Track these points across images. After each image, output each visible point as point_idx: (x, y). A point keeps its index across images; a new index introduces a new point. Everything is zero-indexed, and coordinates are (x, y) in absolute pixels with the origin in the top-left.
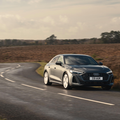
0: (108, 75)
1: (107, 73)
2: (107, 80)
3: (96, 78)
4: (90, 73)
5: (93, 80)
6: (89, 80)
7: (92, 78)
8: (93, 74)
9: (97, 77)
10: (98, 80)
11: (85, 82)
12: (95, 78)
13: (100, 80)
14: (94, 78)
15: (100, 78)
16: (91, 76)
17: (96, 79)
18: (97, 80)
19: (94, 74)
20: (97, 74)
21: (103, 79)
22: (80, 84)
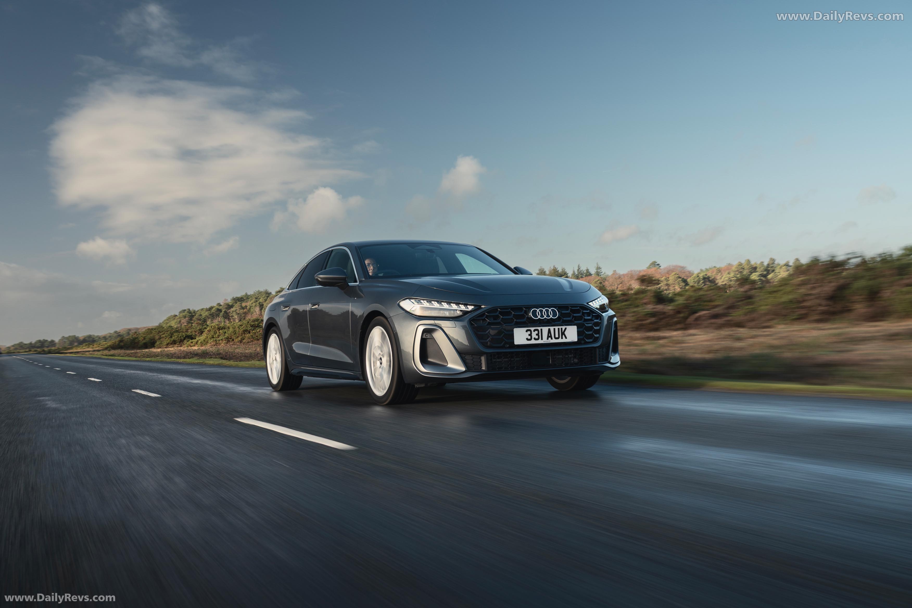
0: (600, 317)
2: (596, 340)
3: (545, 330)
4: (515, 308)
5: (533, 342)
6: (509, 348)
7: (527, 335)
8: (527, 313)
9: (552, 328)
10: (554, 341)
12: (540, 335)
13: (564, 340)
14: (534, 335)
15: (563, 333)
16: (520, 325)
17: (545, 340)
18: (550, 341)
19: (534, 313)
20: (549, 313)
21: (578, 339)
22: (463, 369)
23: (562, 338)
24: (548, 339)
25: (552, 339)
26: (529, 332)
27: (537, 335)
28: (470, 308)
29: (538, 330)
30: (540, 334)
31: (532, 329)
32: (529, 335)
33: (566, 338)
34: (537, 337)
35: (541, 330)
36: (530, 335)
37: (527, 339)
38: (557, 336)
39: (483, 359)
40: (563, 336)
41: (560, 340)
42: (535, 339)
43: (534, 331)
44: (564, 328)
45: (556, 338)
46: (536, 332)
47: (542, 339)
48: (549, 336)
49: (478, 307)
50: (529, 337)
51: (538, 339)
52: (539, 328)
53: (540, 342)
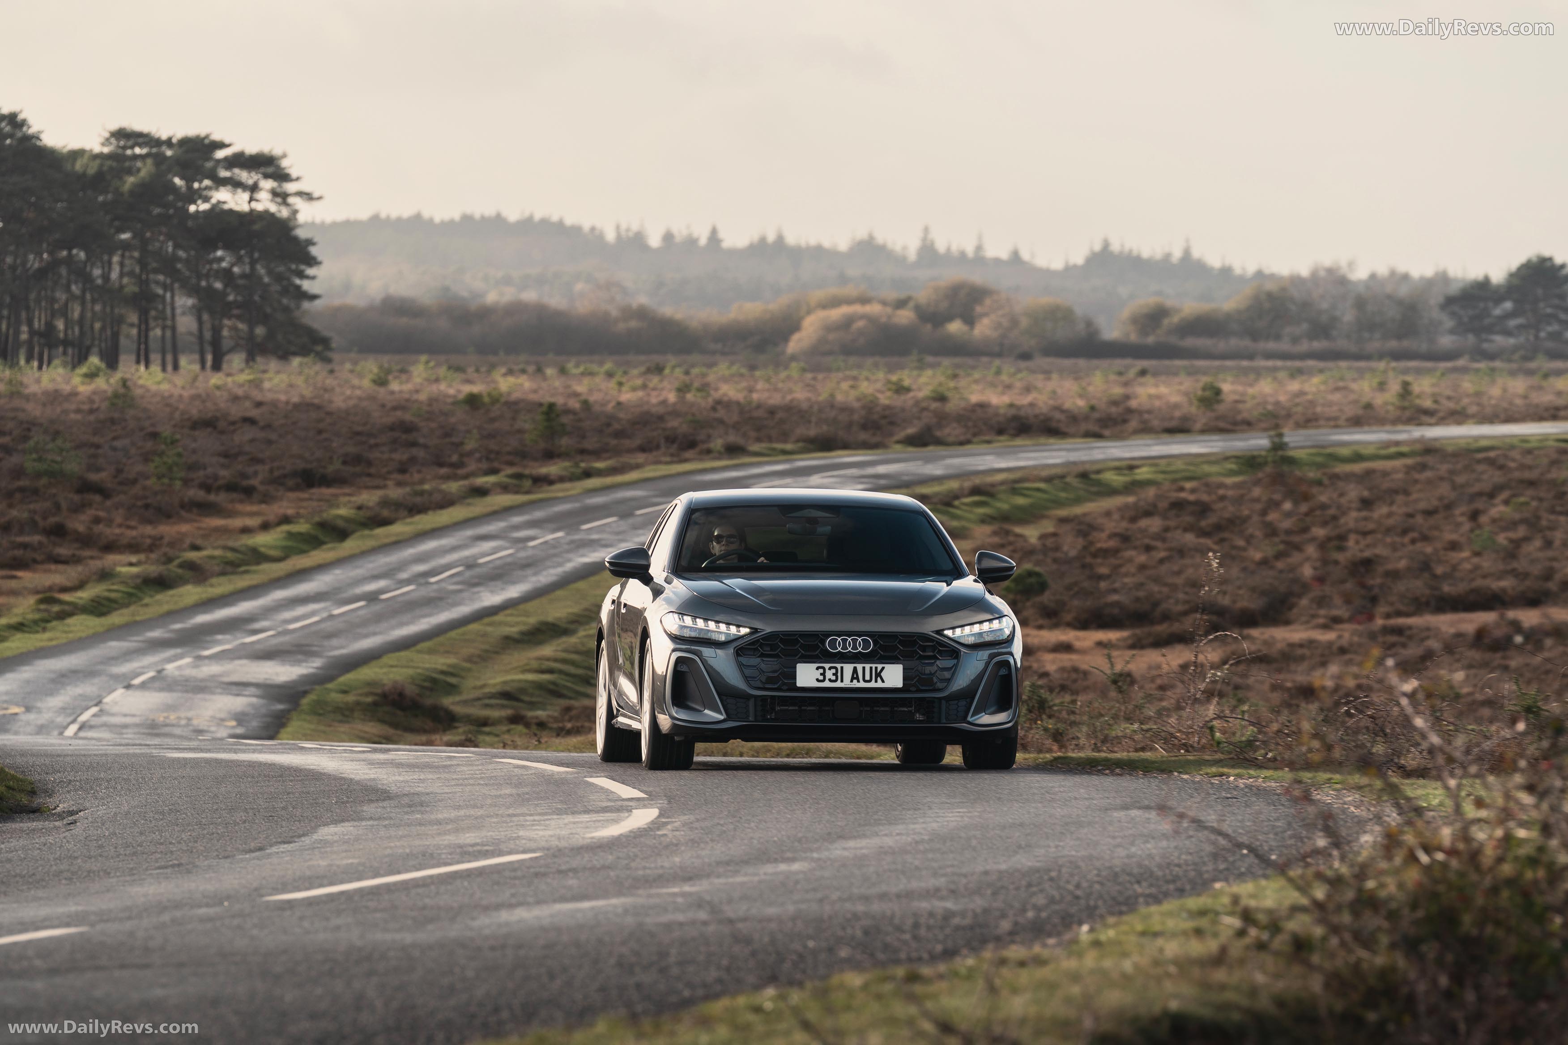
1: (948, 633)
2: (943, 688)
3: (848, 669)
4: (806, 635)
5: (827, 684)
6: (788, 690)
7: (817, 674)
8: (823, 642)
9: (859, 667)
10: (862, 684)
11: (763, 699)
12: (838, 676)
13: (879, 684)
14: (829, 674)
15: (878, 675)
16: (808, 659)
17: (847, 683)
18: (855, 684)
19: (833, 644)
20: (857, 644)
21: (904, 684)
22: (721, 717)
23: (876, 681)
24: (852, 681)
25: (858, 681)
26: (821, 671)
27: (834, 674)
28: (744, 631)
29: (836, 668)
30: (839, 674)
31: (827, 666)
32: (821, 674)
33: (883, 681)
34: (834, 678)
35: (842, 668)
36: (823, 674)
37: (818, 680)
38: (867, 677)
39: (751, 703)
40: (879, 679)
41: (872, 685)
42: (830, 680)
43: (830, 668)
44: (880, 666)
45: (865, 681)
46: (834, 671)
47: (842, 681)
48: (855, 676)
49: (754, 630)
50: (821, 678)
51: (836, 681)
52: (839, 666)
53: (838, 684)
